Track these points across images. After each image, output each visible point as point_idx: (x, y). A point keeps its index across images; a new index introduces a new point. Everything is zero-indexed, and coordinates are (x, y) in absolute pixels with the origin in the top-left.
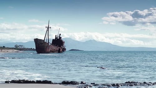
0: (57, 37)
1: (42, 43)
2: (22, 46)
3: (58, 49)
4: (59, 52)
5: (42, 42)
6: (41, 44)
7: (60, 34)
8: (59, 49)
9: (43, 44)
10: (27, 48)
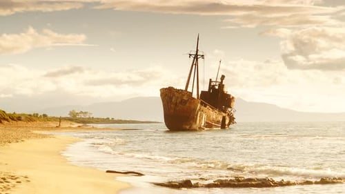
0: (214, 86)
1: (186, 102)
2: (86, 113)
3: (221, 120)
4: (223, 126)
5: (185, 98)
6: (181, 102)
7: (223, 77)
8: (224, 119)
9: (187, 105)
10: (98, 119)
